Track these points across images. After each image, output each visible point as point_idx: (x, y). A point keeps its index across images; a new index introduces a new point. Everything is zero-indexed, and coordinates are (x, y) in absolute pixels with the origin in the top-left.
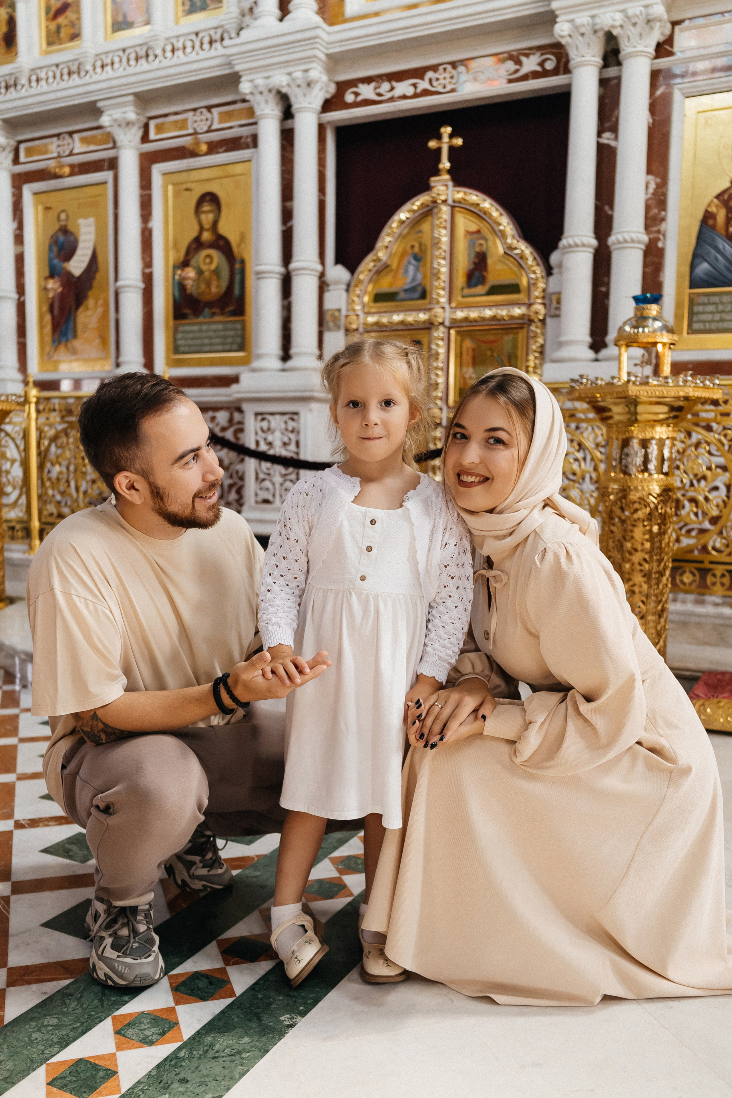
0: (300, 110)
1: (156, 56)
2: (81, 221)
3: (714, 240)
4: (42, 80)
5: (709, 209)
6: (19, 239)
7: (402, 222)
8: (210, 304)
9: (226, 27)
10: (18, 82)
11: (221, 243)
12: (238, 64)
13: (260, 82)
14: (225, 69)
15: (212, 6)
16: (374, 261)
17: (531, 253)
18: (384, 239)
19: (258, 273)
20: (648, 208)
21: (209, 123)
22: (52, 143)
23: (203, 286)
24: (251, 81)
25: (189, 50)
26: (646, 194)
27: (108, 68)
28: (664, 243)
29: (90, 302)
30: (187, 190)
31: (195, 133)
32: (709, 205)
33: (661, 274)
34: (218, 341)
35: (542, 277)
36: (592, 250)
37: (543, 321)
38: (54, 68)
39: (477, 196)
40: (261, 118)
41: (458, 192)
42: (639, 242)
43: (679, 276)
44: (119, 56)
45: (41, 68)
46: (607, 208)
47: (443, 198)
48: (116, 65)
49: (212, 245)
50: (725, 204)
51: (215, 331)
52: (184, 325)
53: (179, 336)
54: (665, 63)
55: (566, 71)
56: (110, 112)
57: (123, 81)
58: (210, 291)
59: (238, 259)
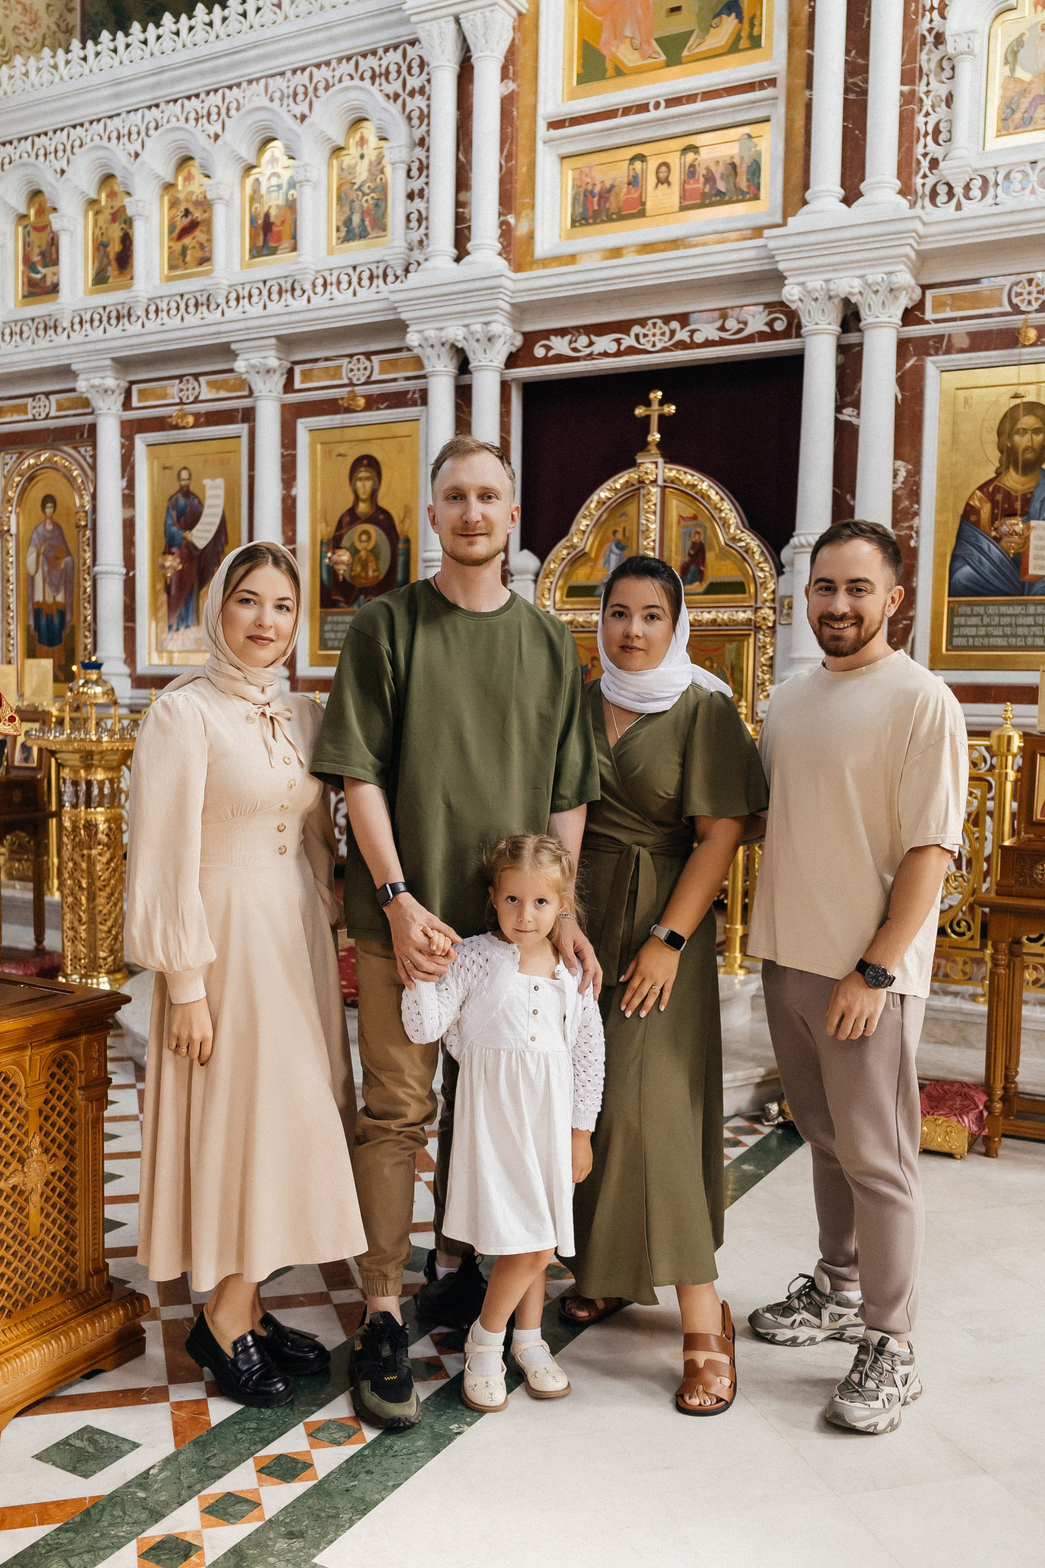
0: (480, 368)
1: (304, 292)
2: (207, 482)
3: (977, 539)
4: (162, 311)
5: (970, 503)
6: (129, 500)
7: (601, 503)
8: (365, 590)
9: (391, 263)
10: (132, 312)
11: (382, 518)
12: (405, 311)
13: (431, 333)
14: (389, 315)
15: (373, 235)
16: (567, 548)
17: (758, 546)
18: (579, 522)
19: (426, 561)
20: (896, 499)
21: (368, 373)
22: (172, 386)
23: (358, 570)
24: (420, 331)
25: (344, 285)
26: (894, 483)
27: (245, 302)
28: (916, 542)
30: (340, 455)
31: (351, 384)
32: (971, 497)
35: (772, 575)
37: (771, 630)
38: (178, 298)
39: (692, 475)
40: (432, 374)
41: (671, 470)
43: (937, 580)
44: (258, 288)
45: (161, 297)
46: (849, 497)
47: (652, 478)
48: (255, 299)
49: (371, 519)
50: (991, 497)
52: (333, 614)
53: (327, 627)
54: (915, 331)
55: (799, 335)
56: (247, 356)
57: (263, 322)
58: (367, 573)
59: (401, 537)
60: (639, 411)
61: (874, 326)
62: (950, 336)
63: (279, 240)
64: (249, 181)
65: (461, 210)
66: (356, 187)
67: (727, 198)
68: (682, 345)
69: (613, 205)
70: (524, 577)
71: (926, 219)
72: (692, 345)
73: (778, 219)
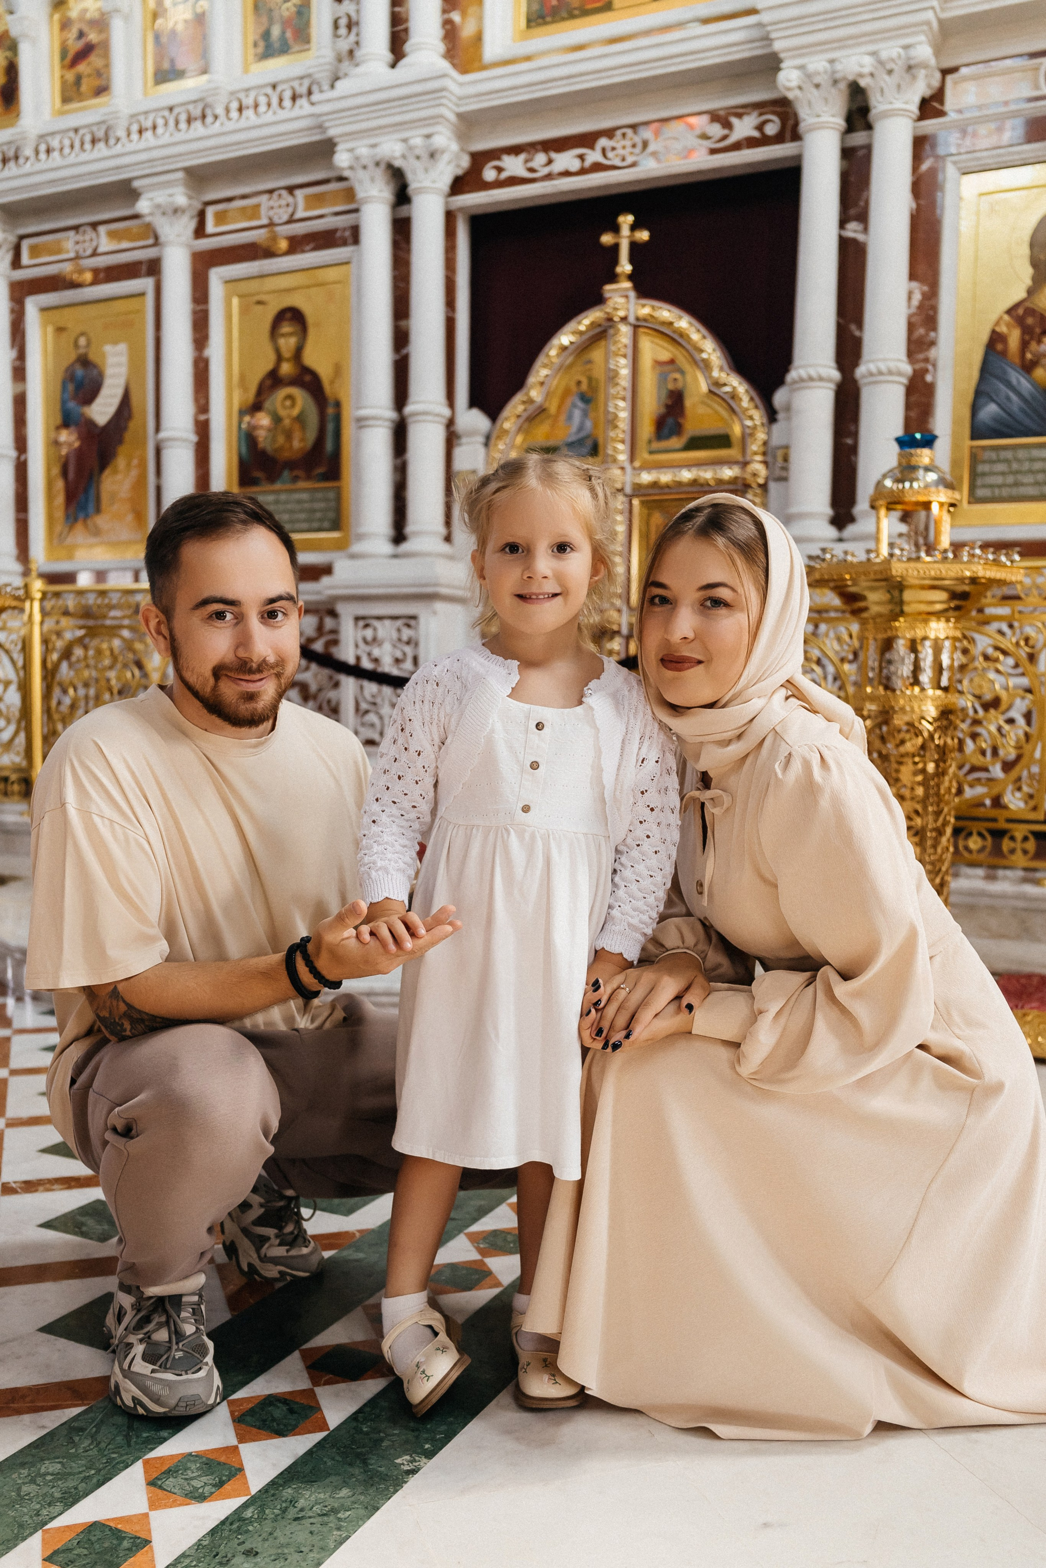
0: (420, 191)
1: (216, 117)
2: (108, 348)
3: (1005, 372)
4: (54, 150)
5: (998, 329)
6: (19, 373)
7: (564, 349)
8: (291, 465)
9: (317, 76)
10: (20, 153)
11: (308, 378)
12: (332, 127)
13: (363, 151)
14: (316, 134)
15: (296, 48)
16: (524, 402)
17: (747, 391)
18: (538, 372)
19: (359, 420)
20: (911, 327)
21: (290, 210)
22: (68, 238)
23: (281, 440)
24: (351, 150)
25: (262, 108)
26: (909, 306)
27: (148, 134)
28: (934, 377)
29: (121, 462)
30: (259, 303)
31: (271, 224)
32: (997, 323)
33: (931, 420)
34: (302, 516)
35: (763, 424)
36: (833, 386)
37: (764, 487)
38: (72, 134)
39: (669, 311)
40: (366, 202)
41: (644, 306)
42: (900, 374)
43: (956, 422)
44: (164, 117)
45: (53, 134)
46: (853, 327)
47: (622, 313)
48: (160, 130)
49: (295, 382)
50: (1020, 321)
51: (299, 502)
54: (933, 125)
55: (797, 136)
56: (152, 194)
57: (168, 153)
58: (291, 446)
59: (331, 401)
60: (607, 239)
61: (885, 116)
65: (397, 9)
70: (473, 439)
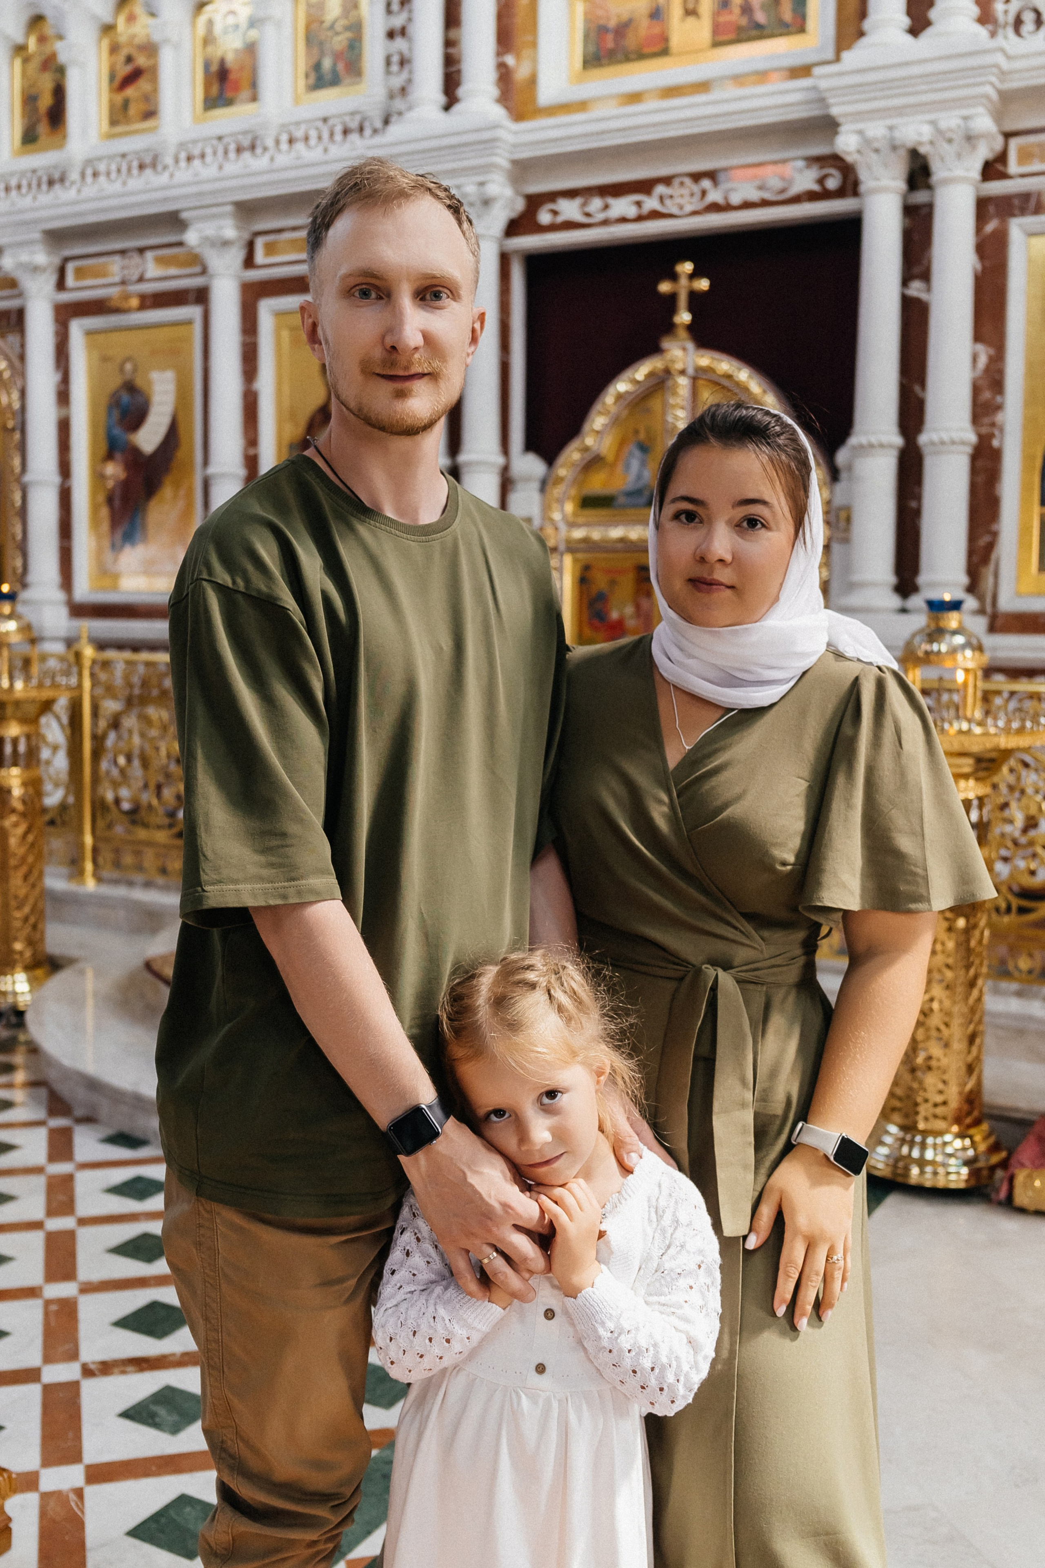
1: (265, 149)
2: (154, 375)
4: (101, 174)
6: (63, 396)
7: (620, 397)
9: (367, 112)
10: (66, 176)
16: (579, 451)
18: (593, 420)
20: (975, 390)
22: (114, 262)
25: (313, 141)
26: (973, 370)
27: (197, 163)
28: (1000, 441)
33: (997, 486)
36: (894, 453)
38: (118, 159)
39: (727, 362)
41: (701, 357)
42: (963, 443)
43: (1024, 486)
44: (212, 146)
45: (100, 159)
46: (915, 387)
47: (679, 366)
48: (209, 159)
54: (996, 188)
55: (856, 193)
56: (200, 225)
57: (218, 185)
60: (664, 287)
61: (947, 181)
62: (1039, 194)
63: (237, 88)
64: (202, 20)
65: (451, 50)
66: (327, 24)
67: (766, 32)
68: (714, 208)
69: (631, 41)
70: (528, 485)
71: (1011, 51)
72: (727, 207)
73: (830, 54)
